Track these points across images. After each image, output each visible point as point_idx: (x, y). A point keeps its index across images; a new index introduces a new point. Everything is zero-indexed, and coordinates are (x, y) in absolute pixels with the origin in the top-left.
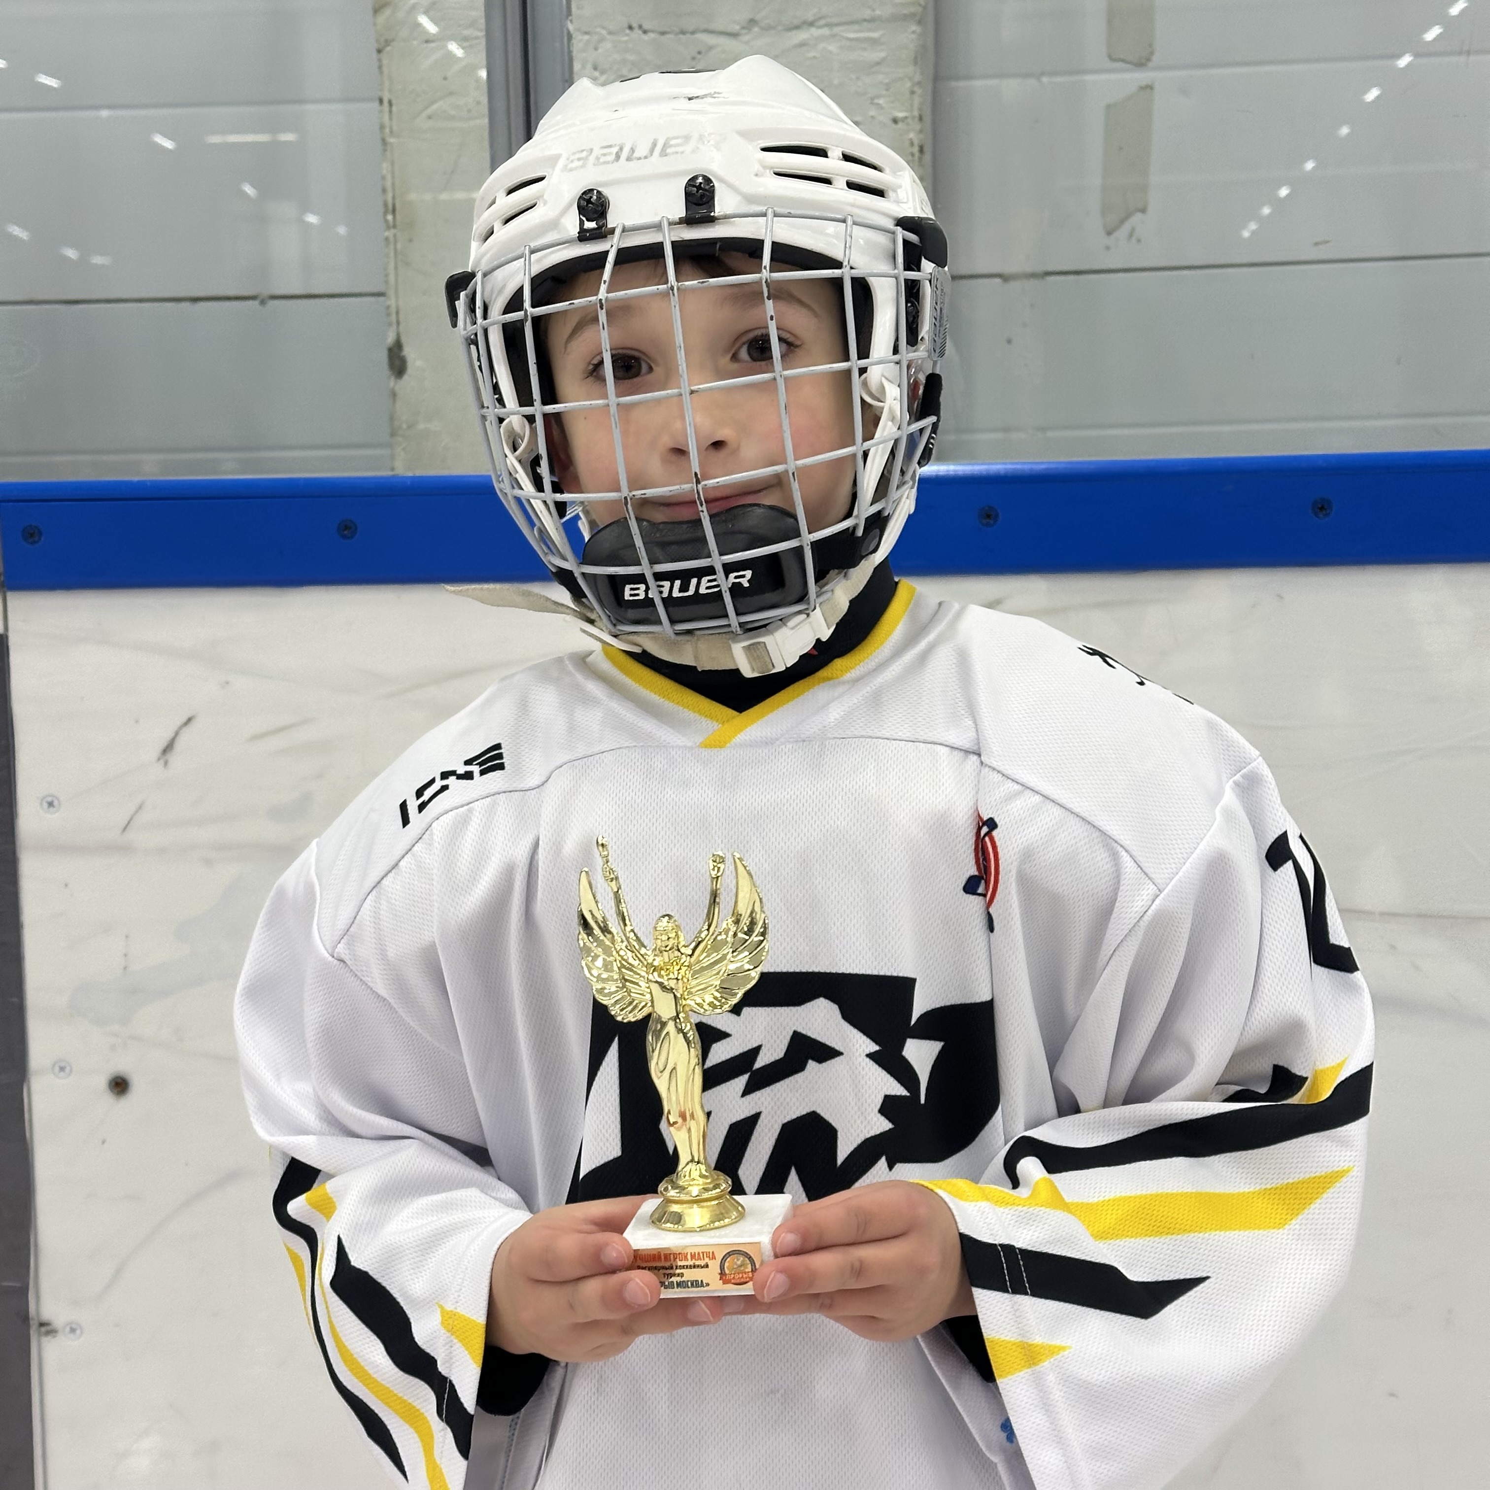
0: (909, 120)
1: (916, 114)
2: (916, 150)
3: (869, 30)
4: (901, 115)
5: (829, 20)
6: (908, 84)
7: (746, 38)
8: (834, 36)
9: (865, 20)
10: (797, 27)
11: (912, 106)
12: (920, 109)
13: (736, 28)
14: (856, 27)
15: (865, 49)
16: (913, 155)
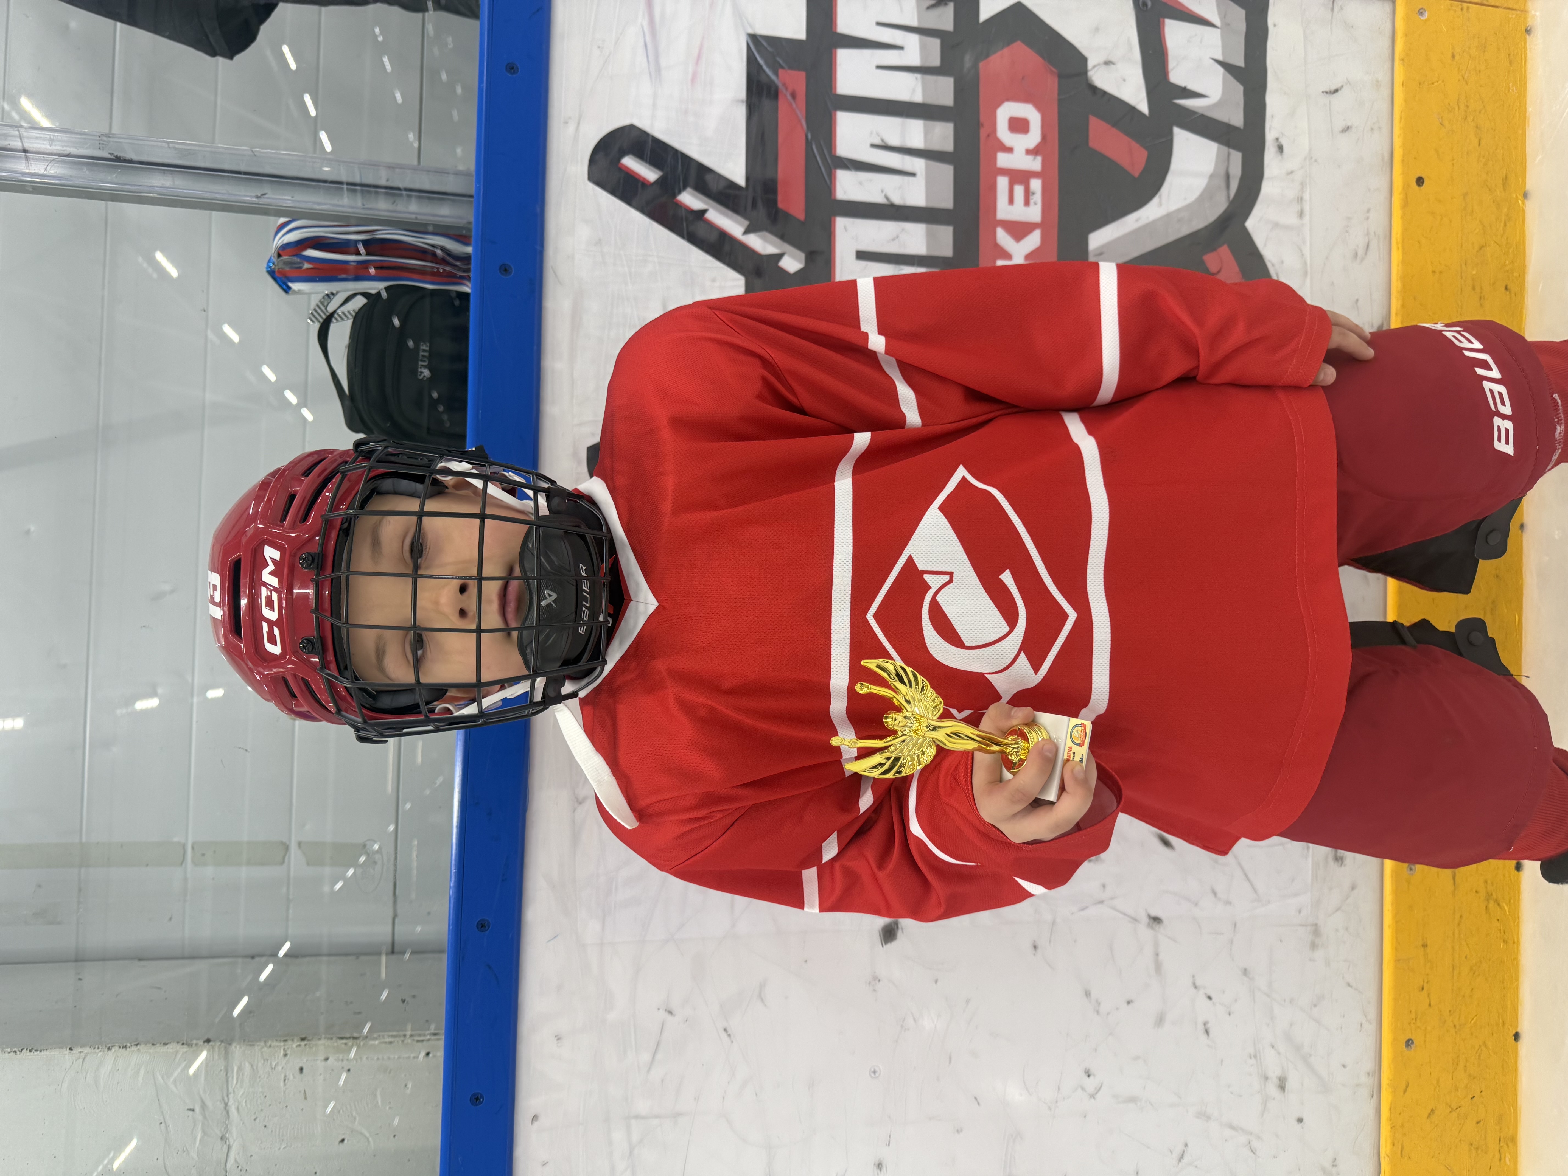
0: (286, 1047)
1: (282, 1044)
2: (303, 1043)
3: (233, 1072)
4: (282, 1052)
5: (225, 1094)
6: (265, 1049)
7: (231, 1141)
8: (234, 1091)
9: (226, 1075)
10: (228, 1112)
11: (278, 1046)
12: (280, 1041)
13: (225, 1147)
14: (230, 1079)
15: (243, 1075)
16: (306, 1045)
